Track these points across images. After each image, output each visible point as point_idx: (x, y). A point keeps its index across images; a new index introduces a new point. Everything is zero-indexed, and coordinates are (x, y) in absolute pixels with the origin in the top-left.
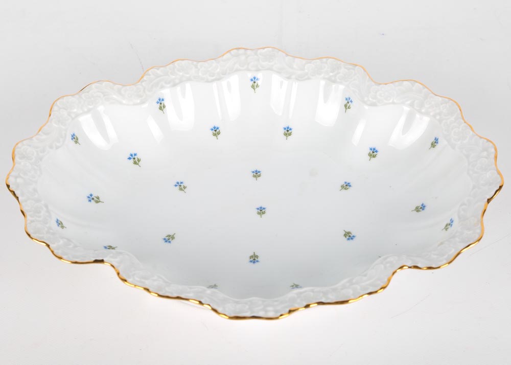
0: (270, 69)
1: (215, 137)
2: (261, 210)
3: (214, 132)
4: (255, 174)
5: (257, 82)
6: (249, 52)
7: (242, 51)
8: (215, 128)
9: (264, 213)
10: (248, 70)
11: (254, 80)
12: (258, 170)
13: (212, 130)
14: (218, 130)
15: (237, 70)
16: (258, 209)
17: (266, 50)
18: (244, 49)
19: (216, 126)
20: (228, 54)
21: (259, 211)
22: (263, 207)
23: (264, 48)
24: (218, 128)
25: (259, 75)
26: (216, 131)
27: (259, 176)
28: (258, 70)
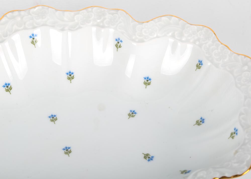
0: (44, 25)
1: (8, 93)
2: (67, 150)
3: (7, 88)
4: (52, 119)
5: (35, 38)
6: (22, 13)
7: (16, 13)
8: (6, 84)
9: (70, 152)
10: (25, 29)
11: (32, 37)
12: (54, 114)
13: (4, 86)
14: (9, 86)
15: (16, 31)
16: (64, 149)
17: (37, 8)
18: (17, 11)
19: (7, 83)
20: (5, 18)
21: (66, 151)
22: (68, 146)
23: (35, 7)
24: (9, 84)
25: (36, 31)
26: (7, 87)
27: (56, 119)
28: (34, 28)
